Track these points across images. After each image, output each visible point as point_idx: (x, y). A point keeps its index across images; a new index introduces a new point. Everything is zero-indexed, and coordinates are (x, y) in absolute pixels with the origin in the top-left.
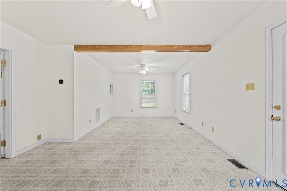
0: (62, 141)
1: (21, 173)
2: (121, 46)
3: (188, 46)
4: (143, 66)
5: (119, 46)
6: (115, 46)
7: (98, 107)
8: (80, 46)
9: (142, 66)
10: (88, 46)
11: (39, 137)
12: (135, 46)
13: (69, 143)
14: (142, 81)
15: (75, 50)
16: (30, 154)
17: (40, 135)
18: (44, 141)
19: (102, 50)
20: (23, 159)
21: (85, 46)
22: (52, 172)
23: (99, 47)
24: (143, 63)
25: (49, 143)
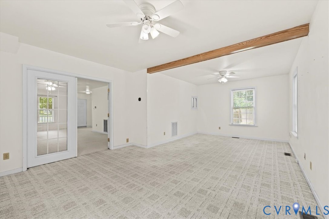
0: (140, 146)
1: (110, 158)
2: (181, 60)
3: (261, 38)
4: (223, 72)
5: (178, 60)
6: (176, 61)
7: (174, 121)
8: (151, 68)
9: (221, 73)
10: (155, 67)
11: (128, 140)
12: (193, 57)
13: (143, 148)
14: (232, 90)
15: (147, 72)
16: (120, 150)
17: (128, 139)
18: (130, 143)
19: (165, 68)
20: (115, 152)
21: (154, 67)
22: (122, 162)
23: (163, 66)
24: (221, 70)
25: (133, 146)
